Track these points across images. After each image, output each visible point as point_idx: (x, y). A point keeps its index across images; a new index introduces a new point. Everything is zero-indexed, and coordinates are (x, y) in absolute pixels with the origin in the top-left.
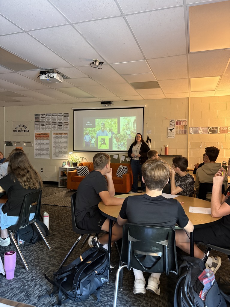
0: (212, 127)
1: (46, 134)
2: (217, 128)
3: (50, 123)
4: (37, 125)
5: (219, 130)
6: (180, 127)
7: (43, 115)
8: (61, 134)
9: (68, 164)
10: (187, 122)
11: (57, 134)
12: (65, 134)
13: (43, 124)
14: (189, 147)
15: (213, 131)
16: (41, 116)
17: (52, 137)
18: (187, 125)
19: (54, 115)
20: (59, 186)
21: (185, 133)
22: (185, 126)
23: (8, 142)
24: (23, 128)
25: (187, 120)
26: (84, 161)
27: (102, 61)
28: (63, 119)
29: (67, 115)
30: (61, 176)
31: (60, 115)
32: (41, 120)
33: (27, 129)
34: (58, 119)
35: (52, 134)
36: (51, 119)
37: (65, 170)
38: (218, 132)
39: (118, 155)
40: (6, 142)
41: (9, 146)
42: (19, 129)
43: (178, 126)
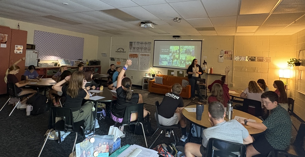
0: (252, 57)
1: (136, 55)
2: (255, 57)
3: (139, 48)
4: (131, 48)
5: (256, 59)
6: (227, 55)
7: (135, 42)
8: (145, 55)
9: (149, 75)
10: (233, 52)
11: (143, 55)
12: (148, 55)
13: (134, 48)
14: (234, 70)
15: (252, 59)
16: (133, 43)
17: (140, 56)
18: (233, 54)
19: (142, 43)
20: (143, 89)
21: (231, 59)
22: (231, 55)
23: (112, 58)
24: (122, 50)
25: (232, 51)
26: (160, 74)
27: (181, 18)
28: (147, 46)
29: (150, 43)
30: (144, 82)
31: (146, 43)
32: (133, 46)
33: (124, 51)
34: (144, 46)
35: (140, 55)
36: (140, 46)
37: (147, 78)
38: (256, 61)
39: (183, 71)
40: (111, 58)
41: (113, 60)
42: (119, 50)
43: (226, 54)
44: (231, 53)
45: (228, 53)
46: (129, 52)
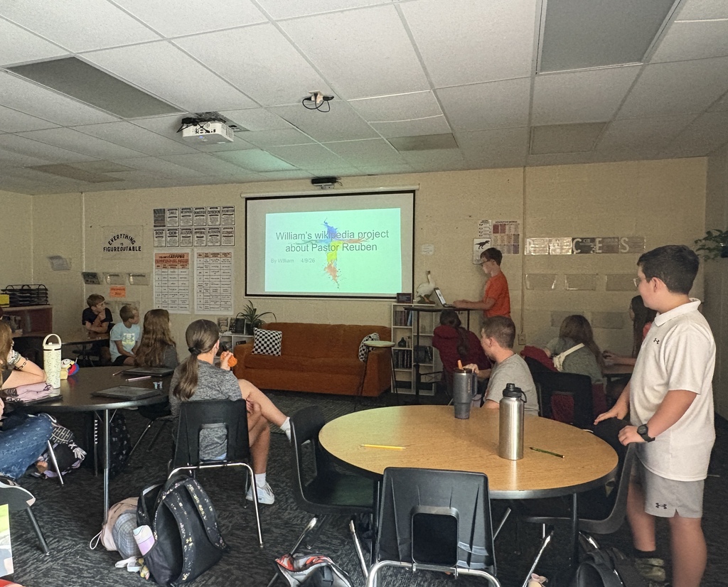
1: (181, 256)
3: (189, 231)
4: (159, 234)
6: (503, 237)
7: (172, 210)
8: (215, 255)
10: (520, 227)
11: (207, 256)
12: (226, 255)
13: (173, 233)
14: (524, 287)
16: (167, 214)
17: (195, 262)
18: (520, 232)
19: (200, 212)
21: (516, 251)
22: (516, 236)
23: (88, 274)
24: (127, 243)
25: (519, 222)
27: (329, 94)
28: (219, 221)
29: (229, 210)
31: (214, 212)
32: (169, 225)
33: (137, 245)
34: (208, 221)
35: (196, 255)
36: (194, 221)
42: (116, 244)
43: (499, 235)
44: (516, 228)
45: (503, 231)
46: (154, 247)
